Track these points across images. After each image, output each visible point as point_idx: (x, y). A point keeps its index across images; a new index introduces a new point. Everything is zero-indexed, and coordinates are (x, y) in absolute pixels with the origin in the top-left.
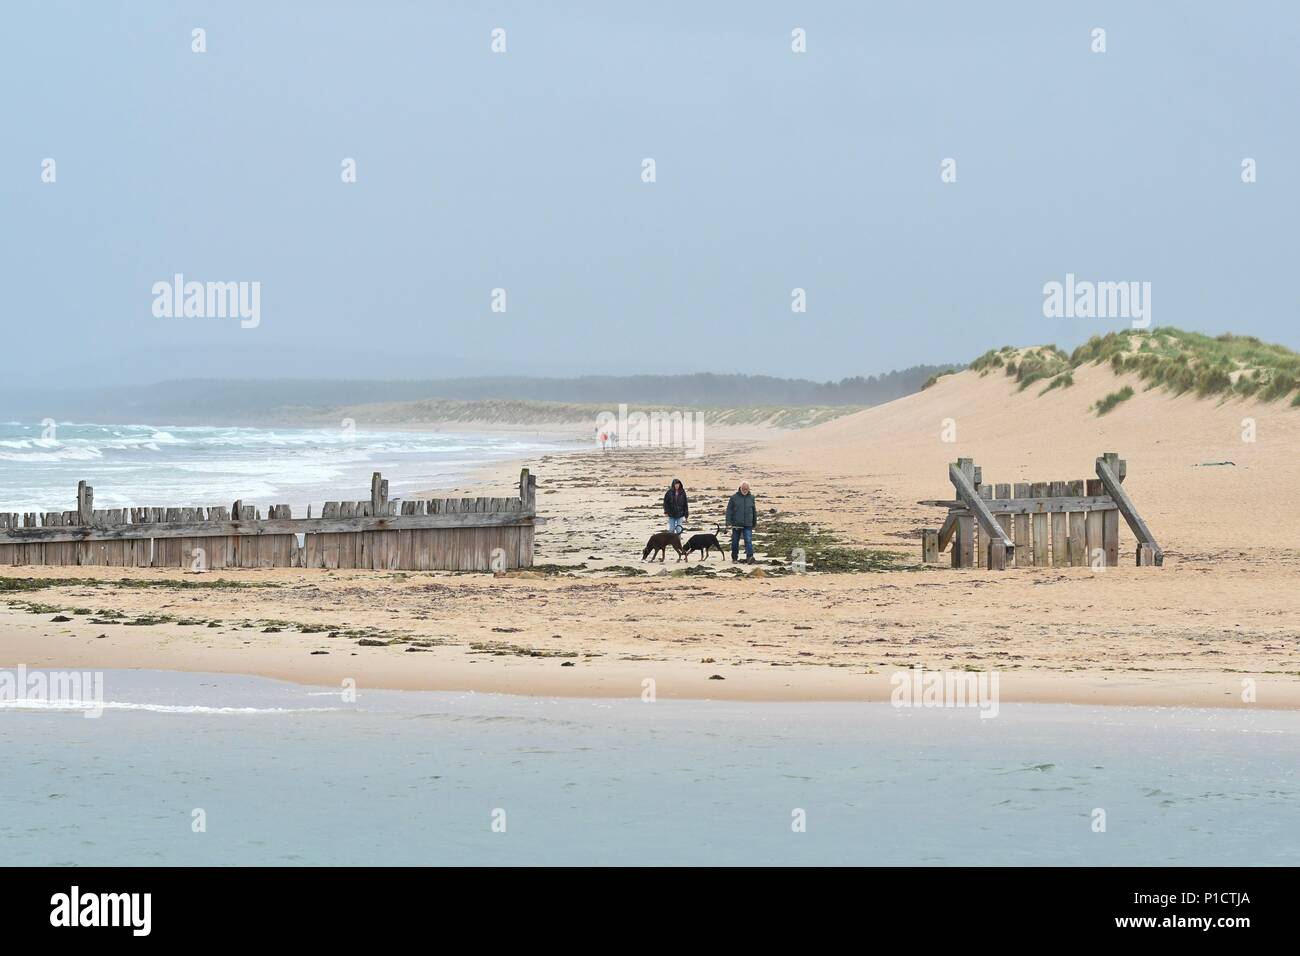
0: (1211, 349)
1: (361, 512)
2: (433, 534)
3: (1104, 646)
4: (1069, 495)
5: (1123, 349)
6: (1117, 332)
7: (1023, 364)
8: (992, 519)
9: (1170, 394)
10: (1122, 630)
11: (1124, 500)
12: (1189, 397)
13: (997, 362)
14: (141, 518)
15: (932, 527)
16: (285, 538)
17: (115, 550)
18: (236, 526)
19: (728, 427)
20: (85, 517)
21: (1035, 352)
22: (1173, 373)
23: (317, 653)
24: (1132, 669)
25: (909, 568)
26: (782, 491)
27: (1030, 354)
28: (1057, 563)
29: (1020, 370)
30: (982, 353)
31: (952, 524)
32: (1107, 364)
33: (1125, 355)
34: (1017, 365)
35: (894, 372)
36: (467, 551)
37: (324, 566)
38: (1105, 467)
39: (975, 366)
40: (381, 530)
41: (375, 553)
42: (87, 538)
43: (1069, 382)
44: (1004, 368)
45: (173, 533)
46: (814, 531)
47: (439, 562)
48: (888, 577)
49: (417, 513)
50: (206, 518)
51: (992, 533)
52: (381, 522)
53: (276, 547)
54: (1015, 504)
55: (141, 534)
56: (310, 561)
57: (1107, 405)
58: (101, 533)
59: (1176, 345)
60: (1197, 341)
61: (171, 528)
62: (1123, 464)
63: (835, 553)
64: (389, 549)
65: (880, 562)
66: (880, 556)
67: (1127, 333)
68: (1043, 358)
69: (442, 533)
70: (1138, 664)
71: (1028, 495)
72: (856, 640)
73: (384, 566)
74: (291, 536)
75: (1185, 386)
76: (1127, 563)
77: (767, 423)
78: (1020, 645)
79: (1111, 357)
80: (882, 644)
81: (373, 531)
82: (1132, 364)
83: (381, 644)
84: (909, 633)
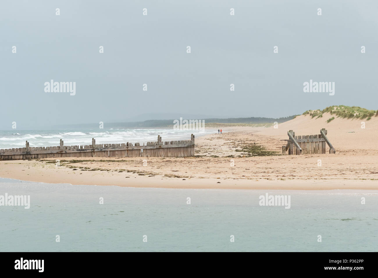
0: (351, 109)
1: (156, 144)
2: (172, 149)
3: (317, 173)
4: (314, 138)
5: (333, 109)
6: (332, 106)
7: (313, 113)
8: (297, 144)
9: (342, 118)
10: (323, 169)
11: (327, 139)
12: (346, 119)
13: (308, 113)
14: (106, 146)
15: (285, 146)
16: (138, 150)
17: (101, 153)
18: (127, 148)
19: (256, 127)
20: (94, 146)
21: (316, 111)
22: (342, 114)
23: (127, 177)
24: (322, 179)
25: (279, 155)
26: (259, 139)
27: (315, 111)
28: (312, 153)
29: (313, 115)
30: (305, 111)
31: (288, 145)
32: (329, 113)
33: (333, 111)
34: (312, 114)
35: (290, 116)
36: (179, 153)
37: (147, 156)
38: (322, 131)
39: (304, 114)
40: (160, 148)
41: (159, 153)
42: (94, 151)
43: (322, 116)
44: (309, 114)
45: (113, 150)
46: (261, 147)
47: (173, 155)
48: (273, 157)
49: (168, 144)
50: (121, 146)
51: (297, 147)
52: (160, 146)
53: (136, 152)
54: (302, 140)
55: (106, 150)
56: (144, 155)
57: (329, 121)
58: (97, 150)
59: (344, 108)
60: (348, 108)
61: (113, 148)
62: (326, 131)
63: (264, 152)
64: (162, 152)
65: (273, 154)
66: (273, 152)
67: (333, 106)
68: (317, 112)
69: (174, 149)
70: (323, 178)
71: (305, 138)
72: (259, 172)
73: (161, 156)
74: (140, 150)
75: (345, 117)
76: (327, 153)
77: (264, 126)
78: (297, 173)
79: (330, 111)
80: (265, 173)
81: (158, 148)
82: (334, 112)
83: (144, 175)
84: (272, 170)
